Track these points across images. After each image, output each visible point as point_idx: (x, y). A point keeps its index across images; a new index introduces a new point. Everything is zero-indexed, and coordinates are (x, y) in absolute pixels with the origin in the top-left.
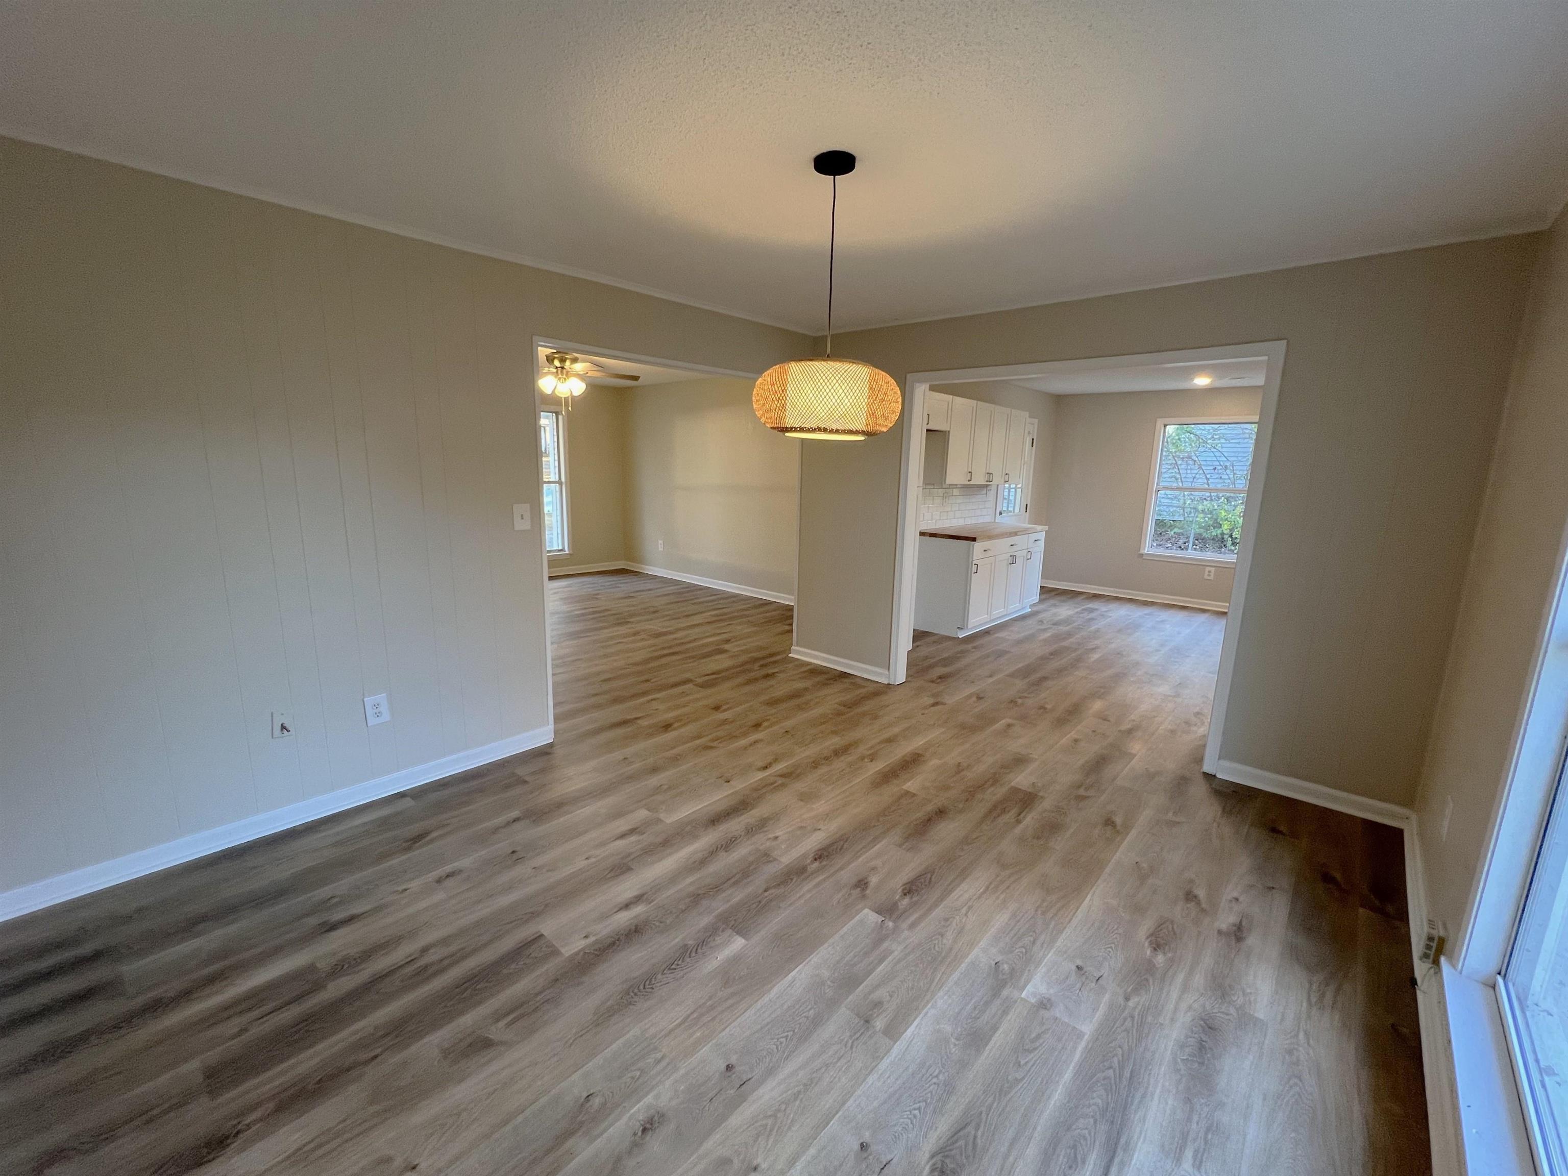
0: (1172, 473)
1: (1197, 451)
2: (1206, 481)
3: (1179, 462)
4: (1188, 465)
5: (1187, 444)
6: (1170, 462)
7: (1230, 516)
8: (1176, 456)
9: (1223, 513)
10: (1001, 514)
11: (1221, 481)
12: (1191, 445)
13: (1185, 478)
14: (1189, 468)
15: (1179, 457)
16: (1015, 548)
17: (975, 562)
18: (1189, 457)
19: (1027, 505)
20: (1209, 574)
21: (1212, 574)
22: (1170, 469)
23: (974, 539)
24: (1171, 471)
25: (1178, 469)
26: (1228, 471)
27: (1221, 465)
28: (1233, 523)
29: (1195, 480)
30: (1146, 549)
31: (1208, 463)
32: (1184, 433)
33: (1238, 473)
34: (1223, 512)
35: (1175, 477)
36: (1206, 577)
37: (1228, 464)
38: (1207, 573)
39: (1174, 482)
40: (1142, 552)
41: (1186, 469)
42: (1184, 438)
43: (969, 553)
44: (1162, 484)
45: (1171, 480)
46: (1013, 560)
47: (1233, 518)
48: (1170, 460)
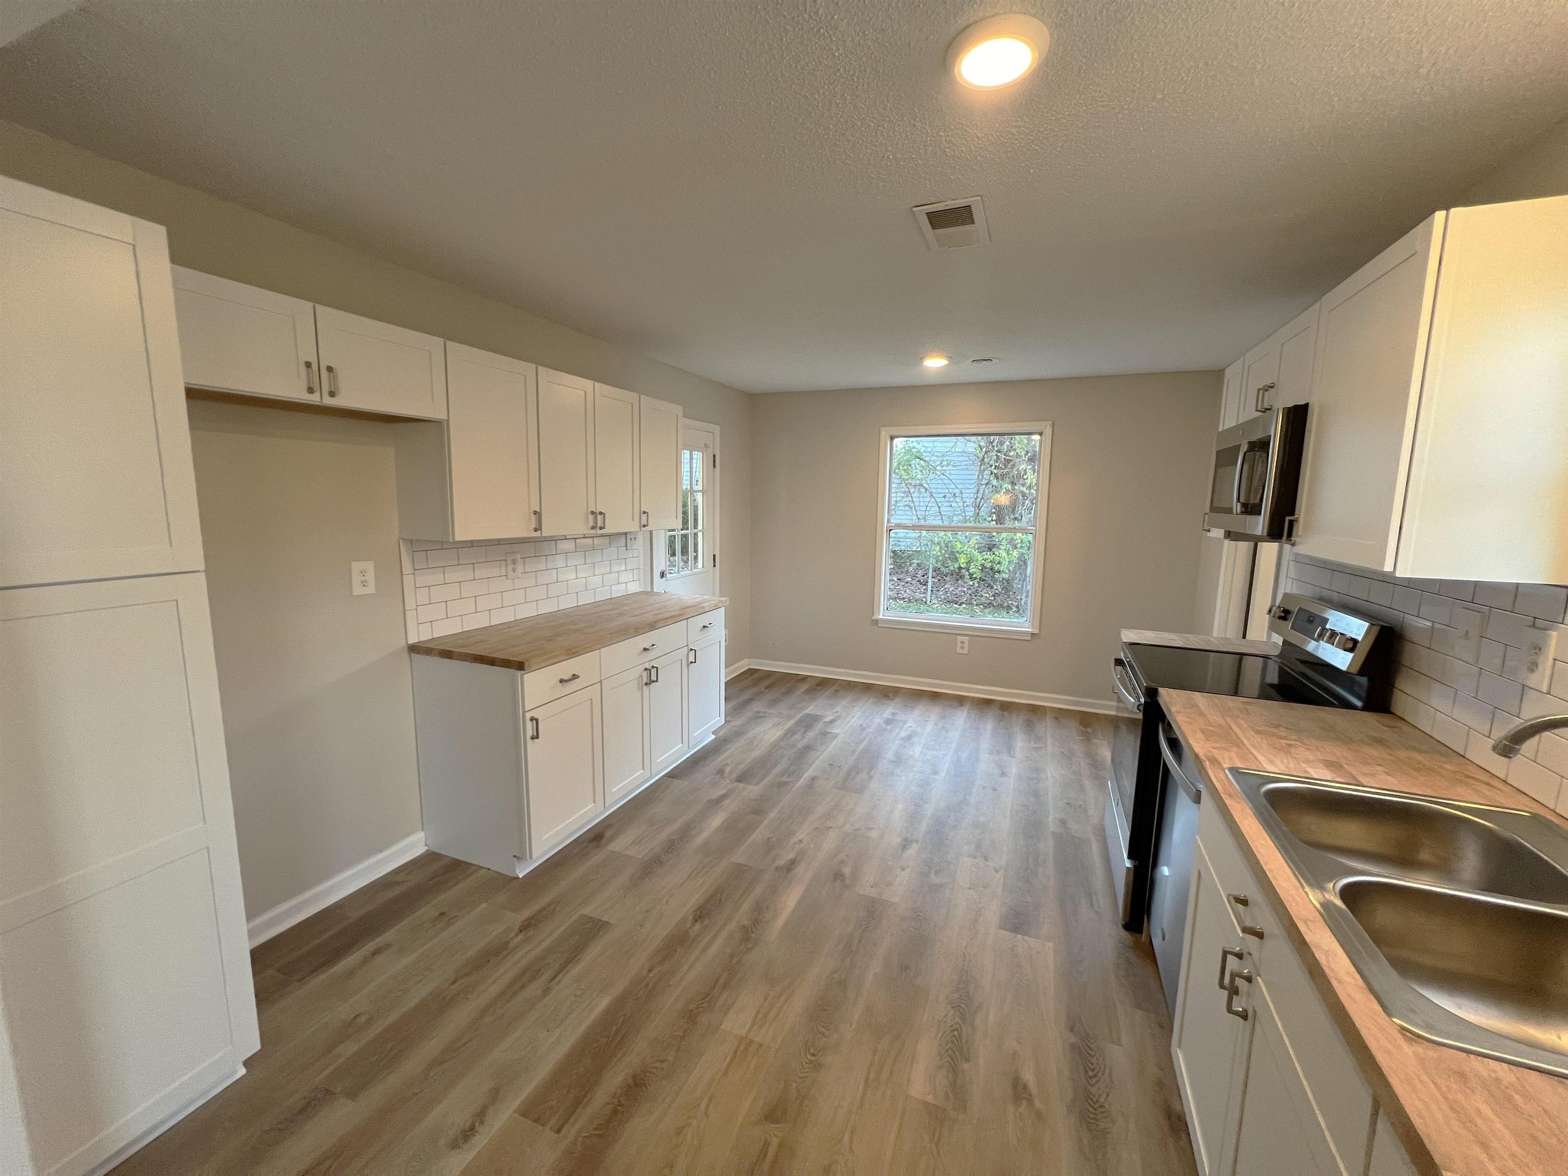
0: (906, 501)
1: (927, 477)
2: (938, 509)
3: (912, 491)
4: (920, 492)
5: (918, 471)
6: (903, 490)
7: (966, 548)
8: (908, 484)
9: (959, 546)
10: (663, 575)
11: (950, 509)
12: (921, 471)
13: (919, 506)
14: (921, 496)
15: (911, 484)
16: (651, 655)
17: (528, 715)
18: (921, 485)
19: (714, 556)
20: (963, 646)
21: (966, 645)
22: (903, 497)
23: (520, 666)
24: (904, 500)
25: (912, 497)
26: (958, 499)
27: (949, 493)
28: (969, 556)
29: (928, 508)
30: (881, 614)
31: (939, 490)
32: (914, 459)
33: (968, 500)
34: (958, 543)
35: (909, 506)
36: (959, 650)
37: (957, 491)
38: (959, 645)
39: (908, 511)
40: (875, 617)
41: (919, 497)
42: (914, 464)
43: (514, 697)
44: (894, 521)
45: (905, 509)
46: (651, 677)
47: (969, 550)
48: (903, 487)
